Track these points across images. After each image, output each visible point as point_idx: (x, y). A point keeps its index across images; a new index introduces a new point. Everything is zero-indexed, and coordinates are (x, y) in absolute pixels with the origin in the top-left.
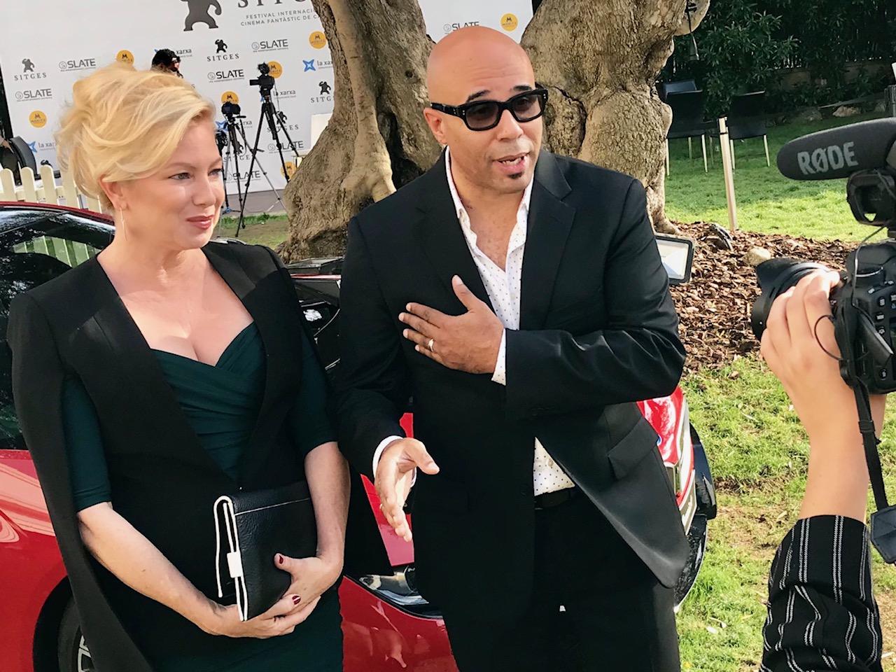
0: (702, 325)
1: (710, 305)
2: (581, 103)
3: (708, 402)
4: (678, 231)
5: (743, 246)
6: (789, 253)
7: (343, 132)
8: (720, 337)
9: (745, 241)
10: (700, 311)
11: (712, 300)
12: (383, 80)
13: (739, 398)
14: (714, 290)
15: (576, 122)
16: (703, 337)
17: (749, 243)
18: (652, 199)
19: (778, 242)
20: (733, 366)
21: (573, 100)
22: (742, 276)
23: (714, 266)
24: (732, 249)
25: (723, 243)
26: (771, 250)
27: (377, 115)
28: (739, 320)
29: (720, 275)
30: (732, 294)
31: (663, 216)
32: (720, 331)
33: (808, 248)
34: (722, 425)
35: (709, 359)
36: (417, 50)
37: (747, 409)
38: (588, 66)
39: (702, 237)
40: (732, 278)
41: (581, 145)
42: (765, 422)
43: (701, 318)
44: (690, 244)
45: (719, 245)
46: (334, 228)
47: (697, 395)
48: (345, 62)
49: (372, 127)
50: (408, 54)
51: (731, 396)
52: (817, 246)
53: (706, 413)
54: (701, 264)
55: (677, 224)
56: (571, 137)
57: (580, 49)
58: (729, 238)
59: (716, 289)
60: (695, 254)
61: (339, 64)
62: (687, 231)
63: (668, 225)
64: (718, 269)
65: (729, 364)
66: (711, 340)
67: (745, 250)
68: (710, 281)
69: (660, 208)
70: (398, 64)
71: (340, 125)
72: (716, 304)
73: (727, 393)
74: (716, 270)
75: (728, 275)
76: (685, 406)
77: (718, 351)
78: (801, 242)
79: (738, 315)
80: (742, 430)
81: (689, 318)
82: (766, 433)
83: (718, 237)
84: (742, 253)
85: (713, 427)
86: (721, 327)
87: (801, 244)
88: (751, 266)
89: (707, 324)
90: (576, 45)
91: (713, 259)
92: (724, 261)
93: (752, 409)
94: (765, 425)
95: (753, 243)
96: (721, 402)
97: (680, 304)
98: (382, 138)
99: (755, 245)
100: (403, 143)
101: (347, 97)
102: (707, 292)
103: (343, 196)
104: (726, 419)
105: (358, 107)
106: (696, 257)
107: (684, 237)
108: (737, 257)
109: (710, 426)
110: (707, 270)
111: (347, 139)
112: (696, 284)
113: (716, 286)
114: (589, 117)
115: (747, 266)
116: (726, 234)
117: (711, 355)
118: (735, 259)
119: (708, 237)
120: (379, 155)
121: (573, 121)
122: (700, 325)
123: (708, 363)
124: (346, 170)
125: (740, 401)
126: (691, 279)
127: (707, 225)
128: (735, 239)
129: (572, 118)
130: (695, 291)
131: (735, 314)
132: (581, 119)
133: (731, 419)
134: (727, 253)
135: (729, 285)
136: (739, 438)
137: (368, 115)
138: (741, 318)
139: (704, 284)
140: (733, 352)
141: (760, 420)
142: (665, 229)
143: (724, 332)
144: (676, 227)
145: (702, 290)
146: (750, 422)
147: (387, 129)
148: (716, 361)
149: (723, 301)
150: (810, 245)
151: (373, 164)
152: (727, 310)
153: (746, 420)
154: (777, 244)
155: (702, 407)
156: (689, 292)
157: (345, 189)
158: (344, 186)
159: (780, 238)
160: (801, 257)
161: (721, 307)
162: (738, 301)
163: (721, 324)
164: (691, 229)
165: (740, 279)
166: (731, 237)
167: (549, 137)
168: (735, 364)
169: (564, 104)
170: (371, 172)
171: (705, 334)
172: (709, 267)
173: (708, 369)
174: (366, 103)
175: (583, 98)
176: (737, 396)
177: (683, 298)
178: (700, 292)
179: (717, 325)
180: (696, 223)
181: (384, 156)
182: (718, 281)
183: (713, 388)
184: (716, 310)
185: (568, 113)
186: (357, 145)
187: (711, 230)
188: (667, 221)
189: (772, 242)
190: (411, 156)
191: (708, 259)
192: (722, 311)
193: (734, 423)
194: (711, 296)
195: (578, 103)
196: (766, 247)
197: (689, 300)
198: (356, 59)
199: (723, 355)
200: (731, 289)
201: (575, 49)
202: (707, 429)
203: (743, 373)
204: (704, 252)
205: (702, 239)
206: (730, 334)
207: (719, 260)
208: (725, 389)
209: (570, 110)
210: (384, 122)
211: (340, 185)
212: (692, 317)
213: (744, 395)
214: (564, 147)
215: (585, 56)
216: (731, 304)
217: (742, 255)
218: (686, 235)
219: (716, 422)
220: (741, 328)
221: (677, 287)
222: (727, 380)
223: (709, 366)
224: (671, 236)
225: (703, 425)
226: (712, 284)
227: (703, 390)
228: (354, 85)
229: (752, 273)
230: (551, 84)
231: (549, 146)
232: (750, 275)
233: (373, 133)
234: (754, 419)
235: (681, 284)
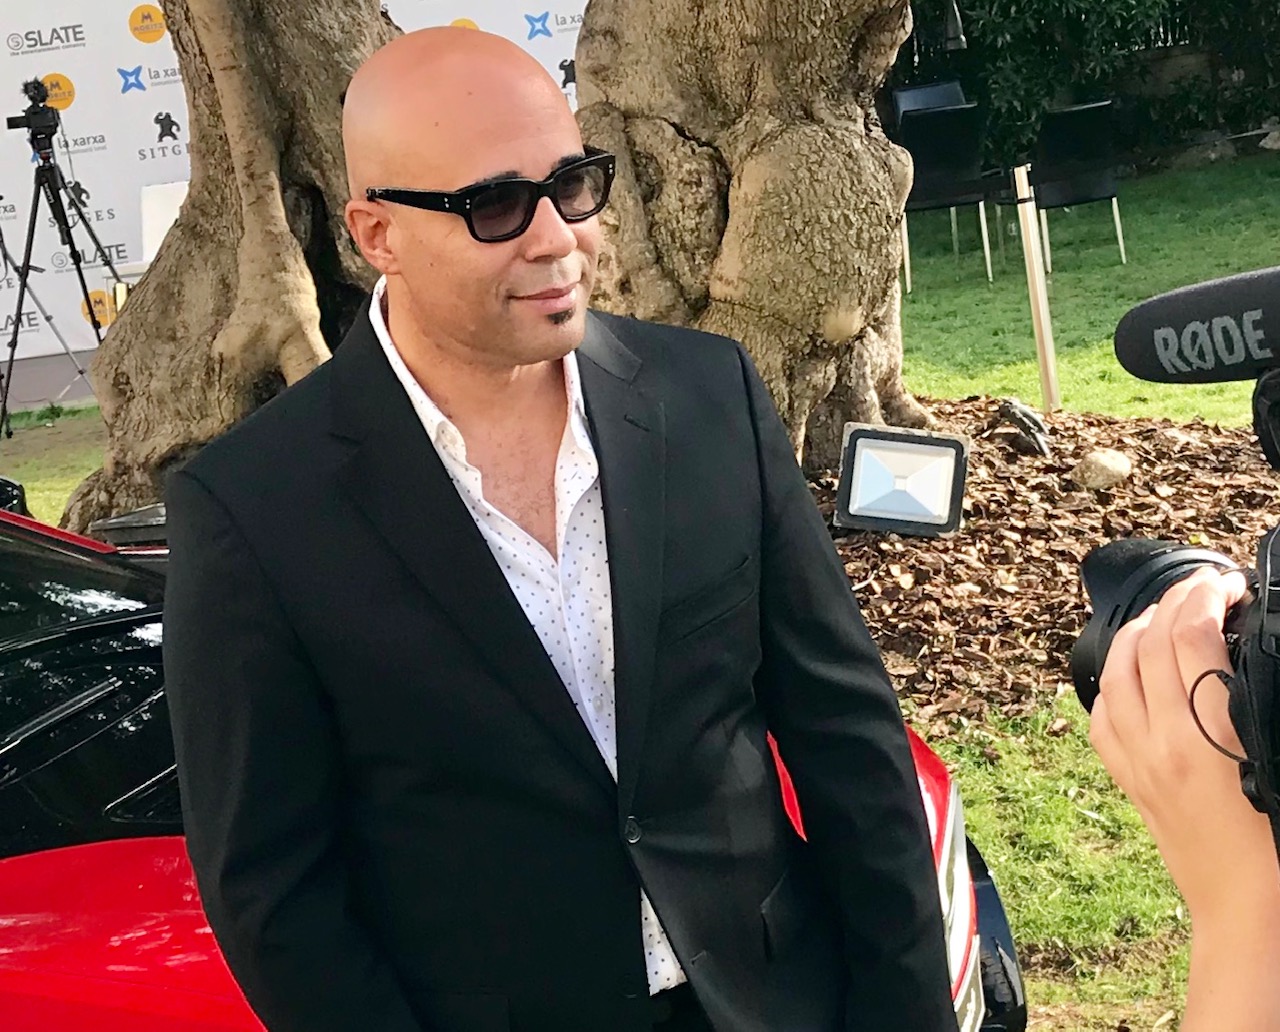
0: (989, 623)
1: (1006, 579)
2: (716, 149)
3: (1005, 786)
4: (933, 420)
5: (1071, 447)
6: (1170, 458)
7: (212, 232)
8: (1027, 646)
9: (1076, 435)
10: (983, 593)
11: (1007, 567)
12: (292, 115)
13: (1070, 775)
14: (1011, 544)
15: (707, 192)
16: (991, 648)
17: (1085, 440)
18: (874, 354)
19: (1147, 435)
20: (1055, 708)
21: (700, 146)
22: (1072, 512)
23: (1012, 493)
24: (1049, 455)
25: (1029, 443)
26: (1130, 452)
27: (283, 191)
28: (1067, 608)
29: (1024, 512)
30: (1051, 552)
31: (899, 387)
32: (1027, 634)
33: (1211, 446)
34: (1035, 834)
35: (1004, 693)
36: (361, 47)
37: (1087, 798)
38: (728, 70)
39: (983, 431)
40: (1049, 517)
41: (720, 243)
42: (1126, 824)
43: (985, 606)
44: (959, 447)
45: (1020, 447)
46: (202, 439)
47: (979, 774)
48: (210, 77)
49: (273, 217)
50: (342, 56)
51: (1052, 771)
52: (1230, 441)
53: (1001, 810)
54: (984, 490)
55: (930, 403)
56: (697, 224)
57: (711, 33)
58: (1041, 430)
59: (1017, 544)
60: (969, 469)
61: (197, 85)
62: (953, 417)
63: (912, 408)
64: (1019, 499)
65: (1048, 705)
66: (1009, 654)
67: (1076, 455)
68: (1002, 525)
69: (892, 371)
70: (322, 79)
71: (204, 213)
72: (1017, 575)
73: (1043, 764)
74: (1016, 501)
75: (1042, 512)
76: (954, 801)
77: (1023, 676)
78: (1194, 434)
79: (1063, 598)
80: (1078, 843)
81: (959, 609)
82: (1128, 849)
83: (1017, 431)
84: (1071, 461)
85: (1017, 840)
86: (1028, 625)
87: (1195, 439)
88: (1089, 490)
89: (999, 620)
90: (702, 26)
91: (1008, 479)
92: (1032, 482)
93: (1098, 799)
94: (1126, 832)
95: (1093, 440)
96: (1031, 787)
97: (940, 579)
98: (295, 241)
99: (1098, 443)
100: (340, 249)
101: (217, 155)
102: (997, 550)
103: (217, 370)
104: (1043, 822)
105: (240, 176)
106: (971, 474)
107: (945, 434)
108: (1060, 471)
109: (1010, 837)
110: (996, 502)
111: (221, 244)
112: (975, 534)
113: (1017, 537)
114: (735, 182)
115: (1080, 490)
116: (1036, 423)
117: (1009, 687)
118: (1054, 476)
119: (998, 430)
120: (289, 278)
121: (702, 190)
122: (983, 622)
123: (1003, 704)
124: (223, 312)
125: (1072, 781)
126: (963, 524)
127: (993, 402)
128: (1054, 431)
129: (699, 184)
130: (972, 550)
131: (1058, 595)
132: (719, 186)
133: (1053, 820)
134: (1038, 463)
135: (1043, 534)
136: (1071, 860)
137: (262, 191)
138: (1071, 604)
139: (991, 532)
140: (1056, 677)
141: (1114, 820)
142: (905, 416)
143: (1034, 635)
144: (927, 412)
145: (986, 547)
146: (1094, 826)
147: (305, 222)
148: (1019, 697)
149: (1032, 569)
150: (1216, 440)
151: (278, 298)
152: (1041, 587)
153: (1085, 822)
154: (1145, 439)
155: (993, 798)
156: (960, 551)
157: (221, 355)
158: (219, 346)
159: (1151, 427)
160: (1198, 467)
161: (1028, 581)
162: (1062, 567)
163: (1028, 618)
164: (960, 415)
165: (1066, 518)
166: (1047, 428)
167: (652, 226)
168: (1059, 704)
169: (680, 154)
170: (276, 314)
171: (994, 640)
172: (1000, 495)
173: (1002, 717)
174: (258, 168)
175: (722, 139)
176: (1064, 771)
177: (946, 564)
178: (981, 550)
179: (1019, 620)
180: (972, 399)
181: (301, 279)
182: (1021, 525)
183: (1014, 755)
184: (1017, 589)
185: (690, 173)
186: (242, 256)
187: (1002, 416)
188: (908, 398)
189: (1132, 435)
190: (360, 278)
191: (999, 479)
192: (1031, 591)
193: (1060, 828)
194: (1005, 559)
195: (711, 150)
196: (1121, 445)
197: (960, 570)
198: (234, 71)
199: (1034, 685)
200: (1047, 541)
201: (701, 33)
202: (1003, 844)
203: (1076, 722)
204: (990, 465)
205: (985, 435)
206: (1048, 639)
207: (1021, 480)
208: (1039, 757)
209: (695, 166)
210: (297, 205)
211: (210, 345)
212: (966, 605)
213: (1080, 769)
214: (683, 247)
215: (723, 49)
216: (1049, 574)
217: (1071, 468)
218: (950, 429)
219: (1023, 830)
220: (1070, 626)
221: (933, 543)
222: (1043, 739)
223: (1005, 709)
224: (917, 432)
225: (996, 836)
226: (1008, 534)
227: (993, 760)
228: (232, 126)
229: (1092, 506)
230: (651, 110)
231: (652, 247)
232: (1088, 510)
233: (276, 231)
234: (1102, 819)
235: (942, 535)
